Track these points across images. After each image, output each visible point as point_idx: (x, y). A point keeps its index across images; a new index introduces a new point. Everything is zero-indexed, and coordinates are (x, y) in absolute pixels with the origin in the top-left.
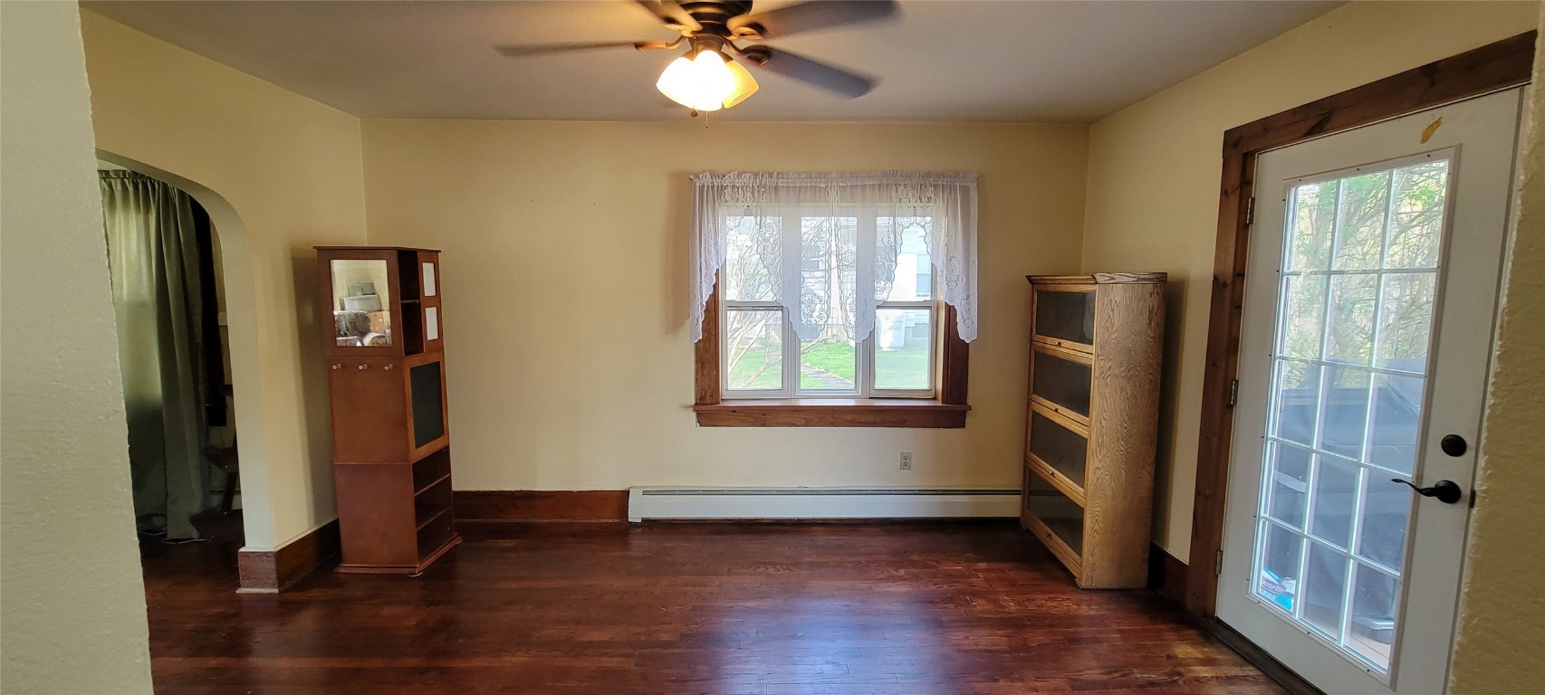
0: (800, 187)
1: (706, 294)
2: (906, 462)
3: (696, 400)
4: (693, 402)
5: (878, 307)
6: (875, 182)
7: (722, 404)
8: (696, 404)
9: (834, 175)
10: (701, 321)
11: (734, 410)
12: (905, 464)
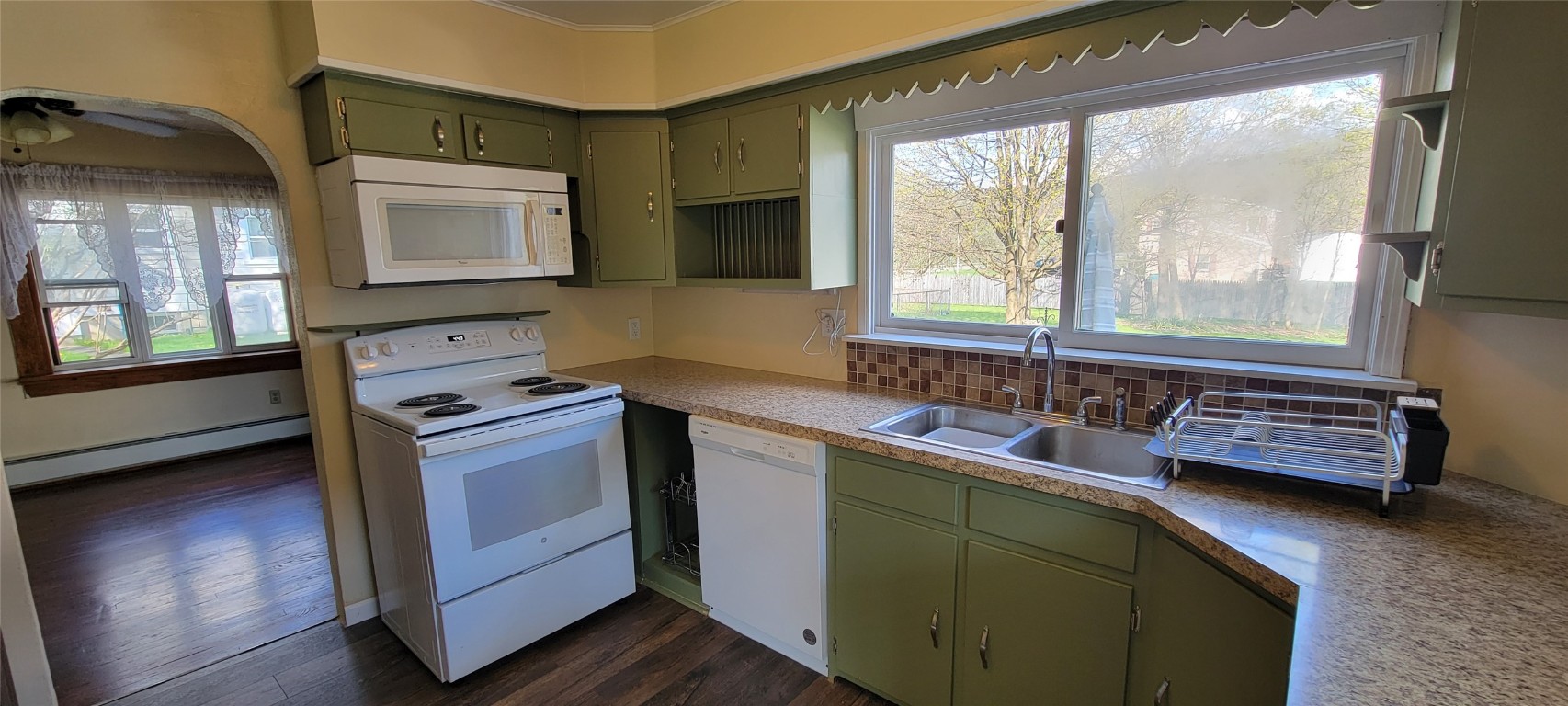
0: (121, 181)
1: (20, 274)
2: (275, 397)
3: (19, 372)
4: (16, 375)
5: (227, 280)
6: (204, 181)
7: (55, 374)
8: (21, 377)
9: (158, 172)
10: (15, 297)
11: (74, 377)
12: (276, 399)
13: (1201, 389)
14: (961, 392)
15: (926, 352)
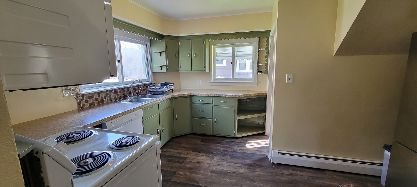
13: (148, 86)
14: (111, 100)
15: (102, 92)
